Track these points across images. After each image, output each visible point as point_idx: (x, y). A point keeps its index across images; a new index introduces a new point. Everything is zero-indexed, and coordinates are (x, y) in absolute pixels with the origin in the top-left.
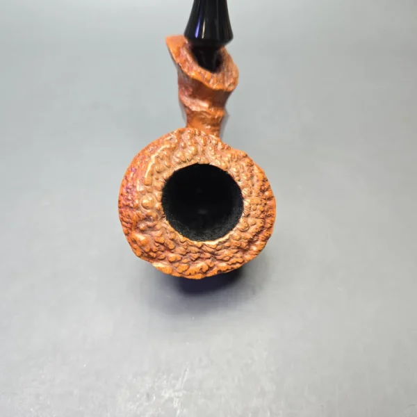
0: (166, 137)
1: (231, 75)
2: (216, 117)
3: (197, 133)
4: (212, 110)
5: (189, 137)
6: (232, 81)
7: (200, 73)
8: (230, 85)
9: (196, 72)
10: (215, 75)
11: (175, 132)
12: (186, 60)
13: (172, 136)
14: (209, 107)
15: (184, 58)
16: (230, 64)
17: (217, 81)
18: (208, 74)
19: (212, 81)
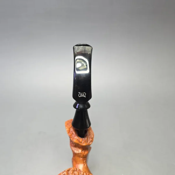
0: (62, 173)
1: (91, 136)
2: (85, 155)
3: (75, 170)
4: (83, 152)
5: (71, 172)
6: (91, 139)
7: (78, 140)
8: (90, 142)
9: (76, 139)
10: (84, 139)
11: (66, 171)
12: (73, 134)
13: (65, 173)
14: (82, 151)
15: (72, 133)
16: (91, 131)
17: (85, 141)
18: (81, 139)
19: (83, 142)
